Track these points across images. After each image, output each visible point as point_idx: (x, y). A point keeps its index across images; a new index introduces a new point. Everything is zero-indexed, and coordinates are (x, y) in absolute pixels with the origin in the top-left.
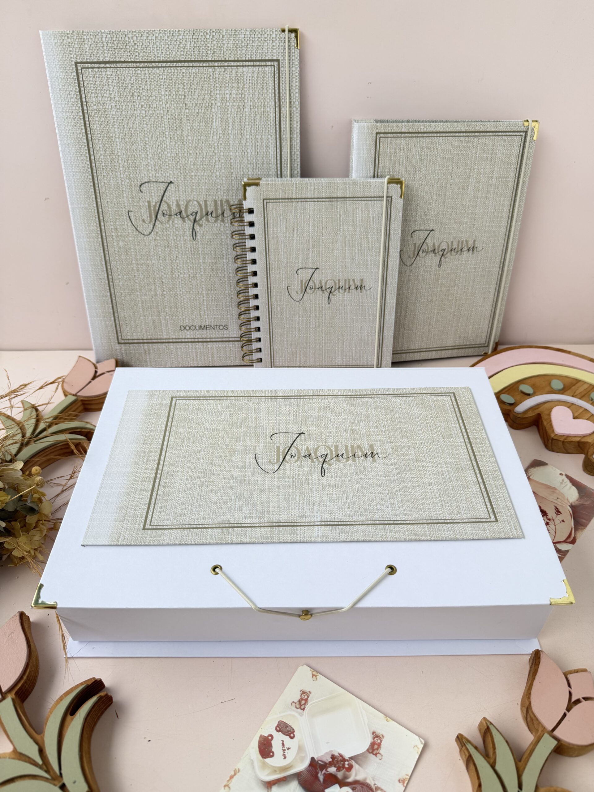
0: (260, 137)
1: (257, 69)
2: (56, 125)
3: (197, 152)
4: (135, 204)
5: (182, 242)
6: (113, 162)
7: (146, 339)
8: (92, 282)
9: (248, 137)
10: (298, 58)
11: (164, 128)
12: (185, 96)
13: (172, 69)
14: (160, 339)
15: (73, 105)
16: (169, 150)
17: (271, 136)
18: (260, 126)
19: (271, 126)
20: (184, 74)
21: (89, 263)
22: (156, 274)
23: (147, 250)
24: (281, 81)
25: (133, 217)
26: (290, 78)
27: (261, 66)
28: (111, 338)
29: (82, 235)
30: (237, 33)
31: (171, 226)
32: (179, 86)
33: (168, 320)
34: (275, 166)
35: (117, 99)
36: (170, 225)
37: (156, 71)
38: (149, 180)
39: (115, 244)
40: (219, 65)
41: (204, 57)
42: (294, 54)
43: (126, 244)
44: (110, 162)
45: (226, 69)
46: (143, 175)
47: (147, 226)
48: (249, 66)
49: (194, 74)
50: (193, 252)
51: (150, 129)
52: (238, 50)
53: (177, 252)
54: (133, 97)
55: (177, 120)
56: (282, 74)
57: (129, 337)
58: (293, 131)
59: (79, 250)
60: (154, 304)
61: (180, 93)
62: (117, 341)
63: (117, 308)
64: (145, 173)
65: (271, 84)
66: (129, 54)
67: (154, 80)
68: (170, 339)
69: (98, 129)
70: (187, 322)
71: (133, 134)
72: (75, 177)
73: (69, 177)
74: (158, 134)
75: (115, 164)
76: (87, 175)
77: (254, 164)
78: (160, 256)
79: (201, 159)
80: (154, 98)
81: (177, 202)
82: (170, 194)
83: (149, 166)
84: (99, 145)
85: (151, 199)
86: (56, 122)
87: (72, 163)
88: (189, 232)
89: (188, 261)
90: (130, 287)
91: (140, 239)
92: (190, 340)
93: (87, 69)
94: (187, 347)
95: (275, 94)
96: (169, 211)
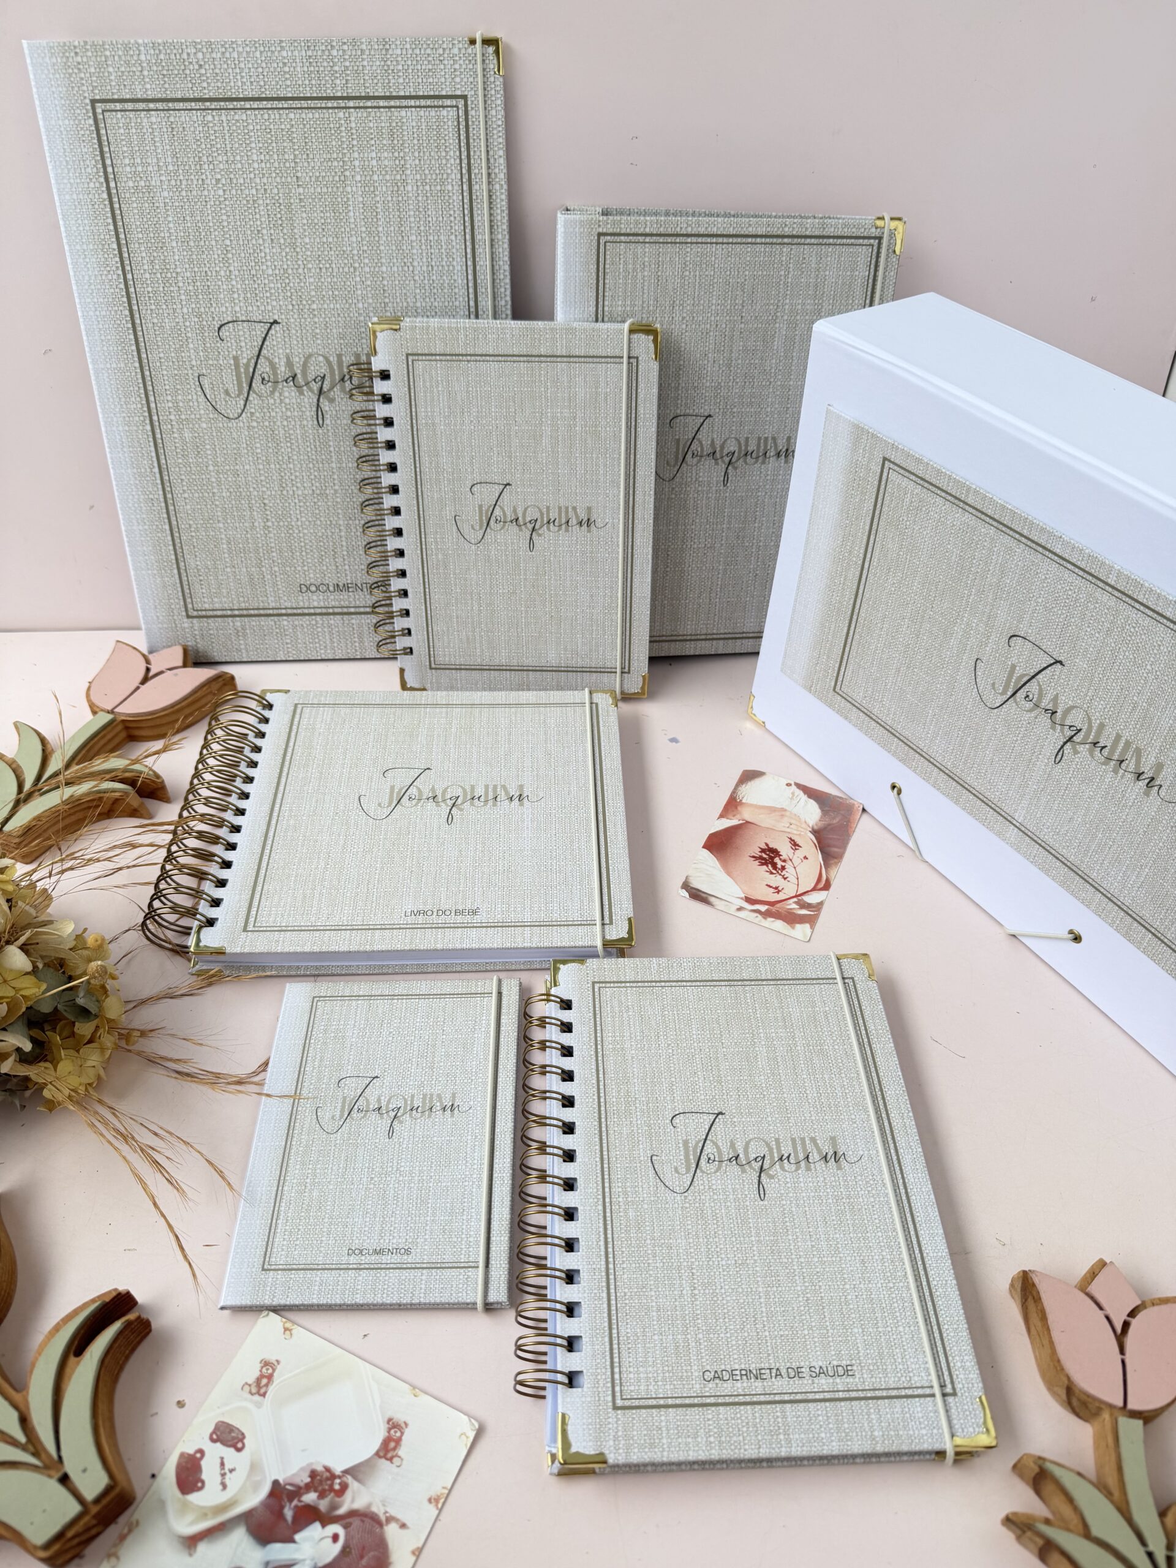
0: (436, 238)
1: (427, 114)
2: (60, 217)
3: (321, 266)
4: (211, 362)
5: (298, 432)
6: (167, 285)
7: (238, 610)
8: (136, 505)
10: (502, 92)
11: (259, 223)
12: (296, 163)
13: (270, 112)
14: (265, 609)
15: (91, 179)
16: (269, 263)
17: (456, 236)
18: (434, 219)
19: (455, 218)
20: (293, 123)
21: (129, 471)
22: (252, 489)
23: (234, 446)
24: (471, 135)
25: (207, 386)
26: (486, 129)
27: (435, 107)
28: (173, 606)
29: (115, 419)
30: (387, 46)
31: (278, 401)
32: (285, 144)
33: (278, 574)
34: (464, 291)
35: (171, 168)
36: (275, 400)
37: (240, 116)
39: (176, 435)
40: (357, 105)
41: (328, 91)
42: (493, 86)
43: (196, 435)
44: (162, 285)
45: (370, 112)
46: (224, 309)
47: (234, 402)
48: (412, 107)
49: (312, 122)
50: (319, 449)
51: (232, 224)
52: (390, 77)
53: (289, 450)
54: (201, 165)
55: (282, 207)
56: (473, 122)
57: (207, 606)
58: (496, 227)
59: (110, 448)
60: (250, 545)
61: (286, 157)
62: (184, 614)
63: (182, 552)
64: (227, 305)
65: (452, 141)
66: (190, 85)
67: (239, 134)
68: (281, 609)
69: (138, 223)
70: (312, 577)
71: (203, 234)
72: (98, 313)
73: (88, 312)
74: (249, 232)
75: (172, 289)
76: (121, 308)
77: (427, 288)
78: (259, 456)
79: (329, 280)
80: (239, 166)
81: (288, 358)
82: (275, 343)
83: (234, 292)
84: (140, 253)
85: (239, 352)
86: (59, 211)
87: (93, 287)
88: (310, 413)
89: (311, 465)
90: (206, 514)
91: (221, 425)
92: (318, 611)
93: (114, 113)
94: (314, 622)
95: (461, 160)
96: (273, 375)
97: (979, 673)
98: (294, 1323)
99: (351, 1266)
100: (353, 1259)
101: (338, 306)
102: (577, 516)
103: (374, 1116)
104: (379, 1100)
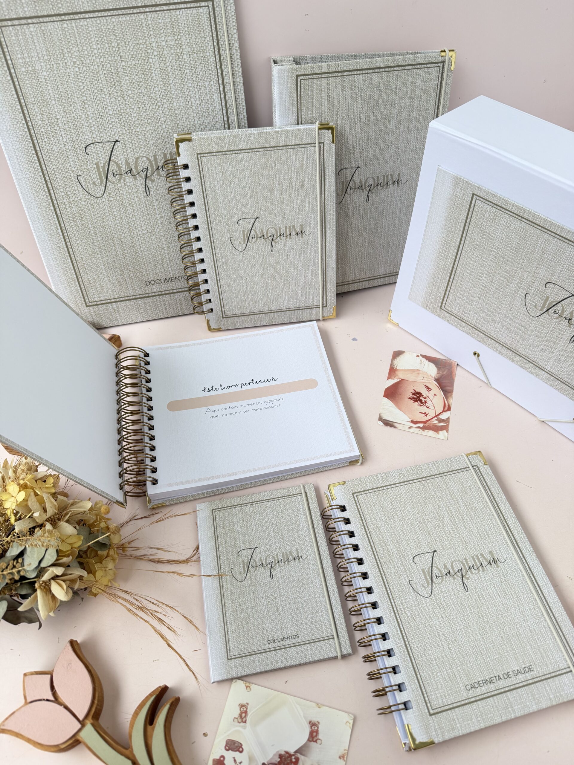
0: (203, 84)
1: (191, 12)
3: (140, 106)
4: (83, 168)
5: (136, 200)
6: (53, 126)
7: (114, 299)
8: (51, 251)
9: (190, 85)
11: (101, 85)
12: (119, 48)
13: (101, 19)
14: (127, 297)
16: (110, 108)
17: (214, 81)
19: (212, 71)
20: (115, 24)
21: (44, 233)
22: (114, 234)
23: (102, 212)
24: (217, 22)
25: (82, 181)
26: (226, 18)
27: (195, 7)
28: (78, 302)
29: (32, 205)
31: (123, 185)
32: (111, 37)
33: (133, 277)
34: (221, 112)
35: (46, 58)
36: (121, 184)
37: (83, 23)
38: (94, 142)
39: (68, 210)
40: (151, 10)
41: (133, 3)
43: (80, 209)
44: (50, 127)
45: (158, 14)
46: (87, 137)
47: (99, 188)
48: (182, 8)
49: (126, 23)
50: (149, 208)
51: (86, 87)
53: (132, 211)
54: (63, 54)
55: (114, 75)
56: (218, 14)
57: (96, 299)
59: (31, 221)
60: (116, 264)
61: (113, 45)
62: (84, 305)
63: (80, 273)
64: (89, 134)
65: (207, 27)
66: (51, 6)
67: (84, 34)
68: (137, 295)
69: (31, 92)
70: (152, 277)
71: (70, 95)
72: (14, 147)
74: (96, 91)
75: (55, 128)
76: (27, 143)
77: (200, 113)
79: (145, 114)
80: (86, 53)
81: (126, 160)
82: (118, 153)
83: (91, 127)
84: (34, 110)
85: (98, 160)
87: (9, 132)
88: (142, 189)
89: (145, 217)
90: (90, 251)
91: (93, 202)
92: (157, 294)
93: (7, 28)
94: (155, 300)
95: (213, 37)
96: (119, 170)
97: (527, 300)
98: (250, 683)
99: (271, 650)
100: (271, 646)
101: (151, 128)
102: (295, 230)
103: (261, 569)
104: (261, 560)
